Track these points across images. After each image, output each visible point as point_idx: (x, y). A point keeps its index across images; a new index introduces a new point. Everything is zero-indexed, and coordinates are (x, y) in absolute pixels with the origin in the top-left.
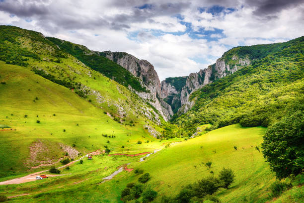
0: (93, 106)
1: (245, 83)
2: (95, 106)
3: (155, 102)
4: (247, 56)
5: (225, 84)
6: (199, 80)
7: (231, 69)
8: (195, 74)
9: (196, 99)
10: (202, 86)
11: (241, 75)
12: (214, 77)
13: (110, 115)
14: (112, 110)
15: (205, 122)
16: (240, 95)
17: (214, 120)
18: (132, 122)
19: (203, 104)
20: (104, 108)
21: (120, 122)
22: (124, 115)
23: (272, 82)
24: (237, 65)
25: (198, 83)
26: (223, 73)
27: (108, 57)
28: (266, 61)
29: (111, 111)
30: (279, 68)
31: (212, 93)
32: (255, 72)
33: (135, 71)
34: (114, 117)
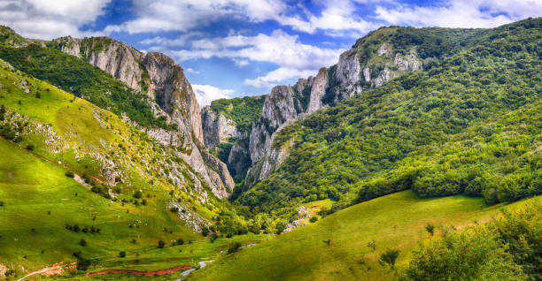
0: (38, 161)
1: (410, 107)
2: (43, 160)
3: (189, 153)
4: (413, 50)
5: (361, 109)
6: (295, 102)
7: (373, 76)
8: (285, 87)
9: (291, 143)
10: (304, 116)
11: (399, 91)
12: (334, 96)
13: (81, 181)
14: (86, 167)
15: (318, 195)
16: (401, 132)
17: (339, 190)
18: (137, 195)
19: (310, 155)
20: (66, 163)
21: (108, 197)
22: (118, 180)
23: (472, 107)
24: (390, 68)
25: (292, 109)
26: (356, 85)
27: (66, 50)
28: (457, 63)
29: (83, 171)
30: (484, 78)
31: (331, 130)
32: (432, 85)
33: (135, 82)
34: (93, 184)
